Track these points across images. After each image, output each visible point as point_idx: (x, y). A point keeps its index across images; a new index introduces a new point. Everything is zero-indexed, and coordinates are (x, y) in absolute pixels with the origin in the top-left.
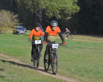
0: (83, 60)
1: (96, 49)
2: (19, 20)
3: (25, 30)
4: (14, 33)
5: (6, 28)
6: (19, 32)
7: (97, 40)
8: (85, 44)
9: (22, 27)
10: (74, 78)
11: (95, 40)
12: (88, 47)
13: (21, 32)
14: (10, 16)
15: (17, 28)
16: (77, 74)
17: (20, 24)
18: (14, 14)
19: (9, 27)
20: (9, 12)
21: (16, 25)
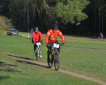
0: (74, 57)
1: (81, 48)
2: (12, 23)
3: (17, 32)
4: (8, 35)
5: (2, 30)
6: (12, 34)
7: (77, 40)
8: (69, 43)
9: (14, 29)
10: (75, 72)
11: (75, 39)
12: (74, 46)
13: (14, 33)
14: (5, 20)
15: (10, 30)
16: (76, 69)
17: (13, 27)
18: (8, 19)
19: (4, 30)
20: (4, 17)
21: (10, 28)
